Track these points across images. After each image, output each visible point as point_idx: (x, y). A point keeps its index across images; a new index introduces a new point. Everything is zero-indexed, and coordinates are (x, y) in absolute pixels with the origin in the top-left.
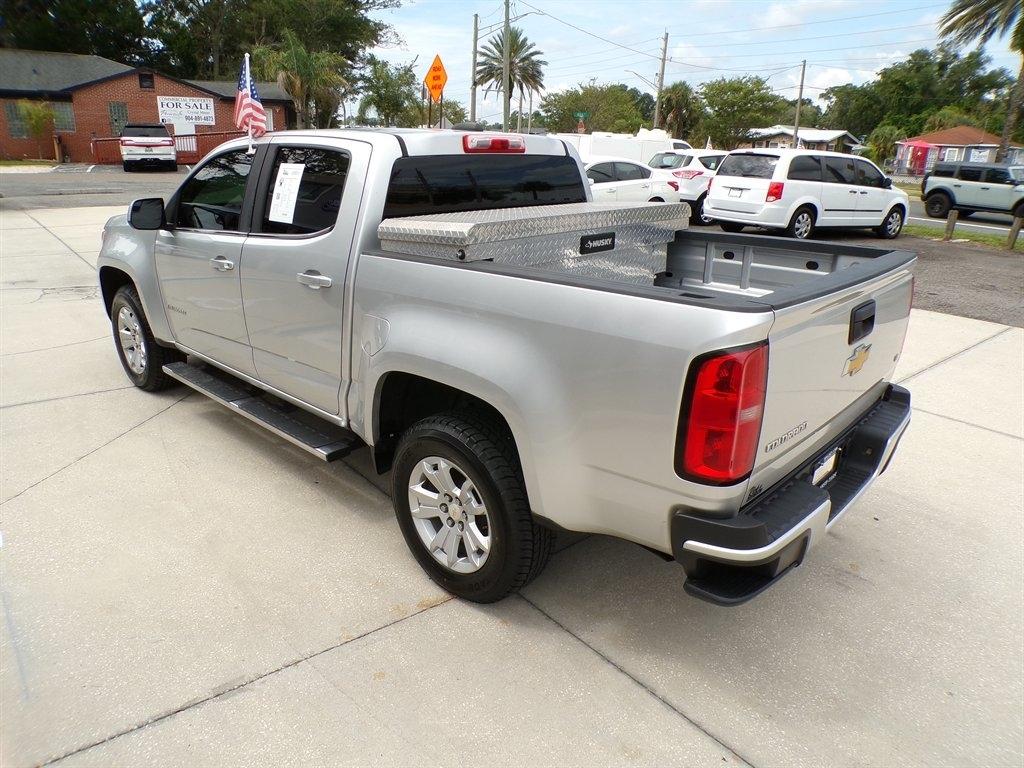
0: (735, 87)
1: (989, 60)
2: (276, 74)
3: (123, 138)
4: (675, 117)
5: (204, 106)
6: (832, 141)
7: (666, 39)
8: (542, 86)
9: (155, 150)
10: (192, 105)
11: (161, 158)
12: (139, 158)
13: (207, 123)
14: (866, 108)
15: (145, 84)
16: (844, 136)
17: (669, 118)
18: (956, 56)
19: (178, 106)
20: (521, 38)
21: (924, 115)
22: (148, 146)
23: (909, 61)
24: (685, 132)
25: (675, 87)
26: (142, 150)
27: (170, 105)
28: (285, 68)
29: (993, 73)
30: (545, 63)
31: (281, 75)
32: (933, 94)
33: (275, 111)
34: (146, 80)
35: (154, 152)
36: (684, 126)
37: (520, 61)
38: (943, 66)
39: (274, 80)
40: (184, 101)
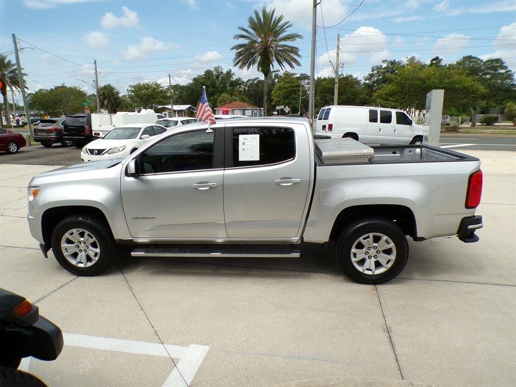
0: (146, 87)
1: (234, 74)
4: (109, 102)
6: (186, 110)
7: (95, 63)
8: (26, 87)
14: (190, 95)
16: (190, 107)
17: (105, 103)
18: (222, 73)
20: (6, 61)
21: (215, 97)
23: (204, 75)
24: (114, 109)
25: (105, 87)
29: (237, 79)
30: (26, 75)
32: (217, 88)
36: (113, 106)
37: (8, 74)
38: (218, 77)
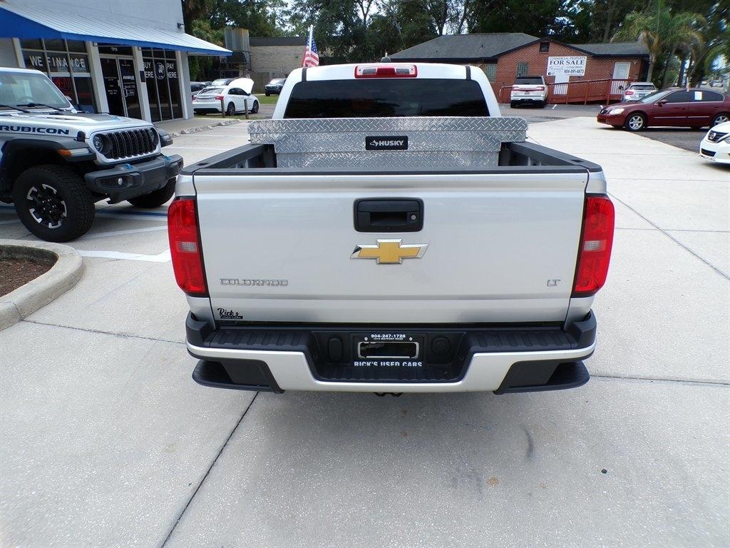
2: (639, 34)
3: (514, 86)
5: (579, 62)
9: (531, 93)
10: (571, 61)
11: (534, 99)
12: (520, 99)
13: (578, 74)
15: (543, 49)
19: (561, 63)
22: (527, 91)
26: (523, 93)
27: (556, 63)
28: (647, 29)
31: (643, 34)
33: (632, 64)
34: (544, 47)
35: (531, 95)
39: (636, 40)
40: (566, 59)
